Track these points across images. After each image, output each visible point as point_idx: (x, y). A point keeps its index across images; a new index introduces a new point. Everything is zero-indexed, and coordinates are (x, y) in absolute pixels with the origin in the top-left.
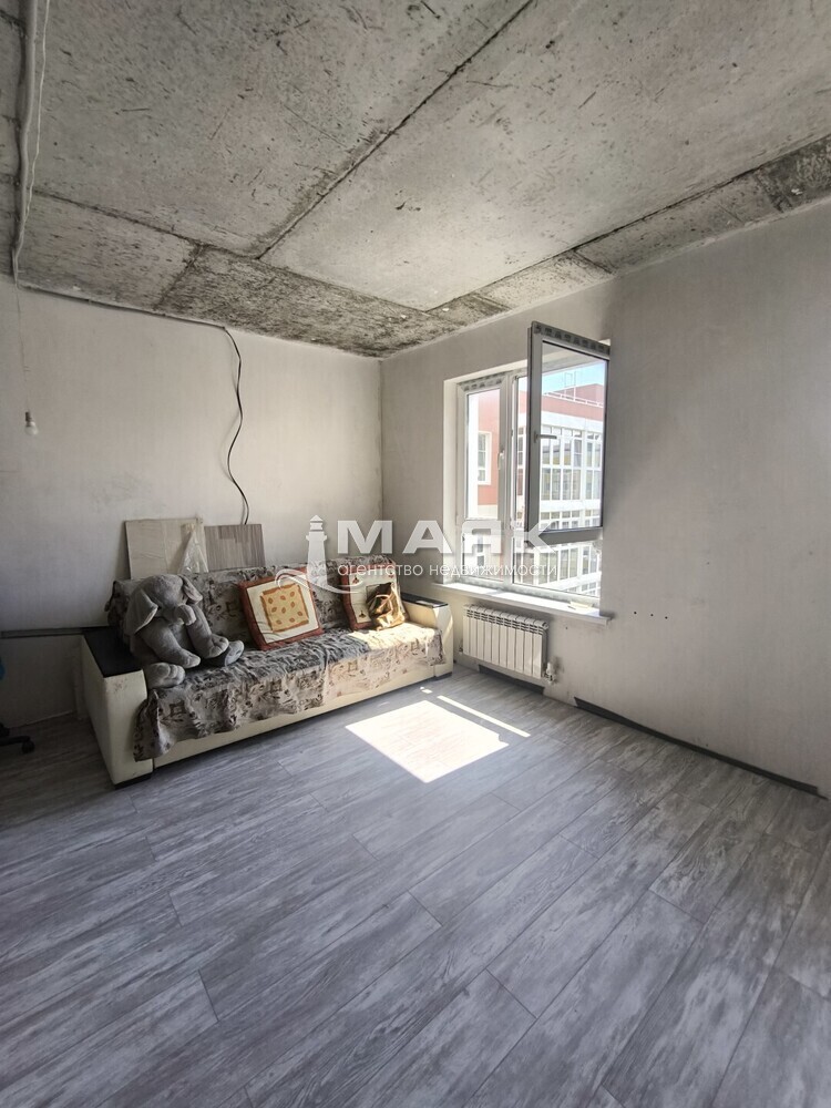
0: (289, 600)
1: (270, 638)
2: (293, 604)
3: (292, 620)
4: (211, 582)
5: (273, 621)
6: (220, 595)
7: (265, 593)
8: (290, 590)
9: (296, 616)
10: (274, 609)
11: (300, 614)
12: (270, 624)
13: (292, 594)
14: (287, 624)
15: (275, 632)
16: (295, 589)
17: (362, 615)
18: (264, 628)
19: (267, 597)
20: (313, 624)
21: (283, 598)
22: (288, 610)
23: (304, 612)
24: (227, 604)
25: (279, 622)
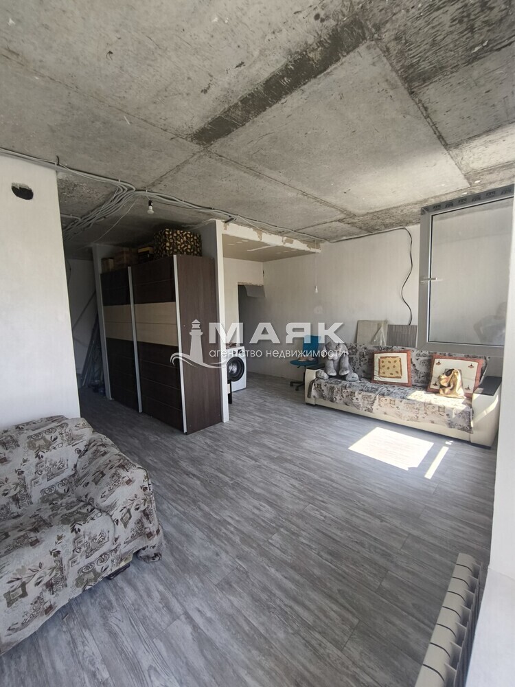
0: (393, 364)
1: (376, 378)
2: (394, 367)
3: (392, 374)
4: (365, 349)
5: (381, 371)
6: (367, 355)
7: (381, 357)
8: (395, 359)
9: (394, 372)
10: (383, 366)
11: (397, 372)
12: (379, 372)
13: (395, 361)
14: (386, 375)
15: (380, 376)
16: (398, 359)
17: (435, 385)
18: (376, 373)
19: (381, 360)
20: (404, 379)
21: (389, 362)
22: (391, 368)
23: (399, 372)
24: (369, 359)
25: (384, 373)
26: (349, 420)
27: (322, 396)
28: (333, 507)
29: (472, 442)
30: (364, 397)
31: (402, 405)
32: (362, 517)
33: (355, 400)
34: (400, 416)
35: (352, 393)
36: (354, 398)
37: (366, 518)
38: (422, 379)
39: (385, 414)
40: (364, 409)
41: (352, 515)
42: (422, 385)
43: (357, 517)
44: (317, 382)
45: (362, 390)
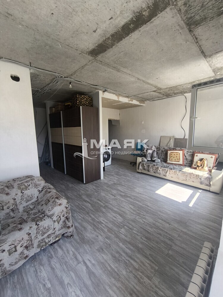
0: (176, 155)
1: (168, 162)
2: (177, 157)
3: (175, 160)
4: (164, 148)
6: (164, 151)
7: (171, 153)
8: (177, 153)
9: (176, 159)
10: (172, 156)
11: (178, 159)
12: (170, 159)
13: (177, 154)
14: (173, 160)
15: (170, 161)
16: (178, 154)
17: (195, 165)
18: (168, 159)
19: (171, 154)
20: (181, 162)
21: (174, 155)
22: (175, 157)
24: (165, 153)
25: (172, 159)
26: (156, 180)
27: (144, 169)
28: (148, 218)
29: (211, 191)
30: (162, 170)
31: (180, 174)
32: (161, 223)
33: (158, 171)
34: (178, 178)
35: (158, 168)
36: (158, 170)
37: (162, 223)
38: (189, 162)
39: (172, 177)
40: (162, 175)
41: (156, 221)
42: (189, 165)
43: (158, 222)
44: (142, 163)
45: (162, 167)
